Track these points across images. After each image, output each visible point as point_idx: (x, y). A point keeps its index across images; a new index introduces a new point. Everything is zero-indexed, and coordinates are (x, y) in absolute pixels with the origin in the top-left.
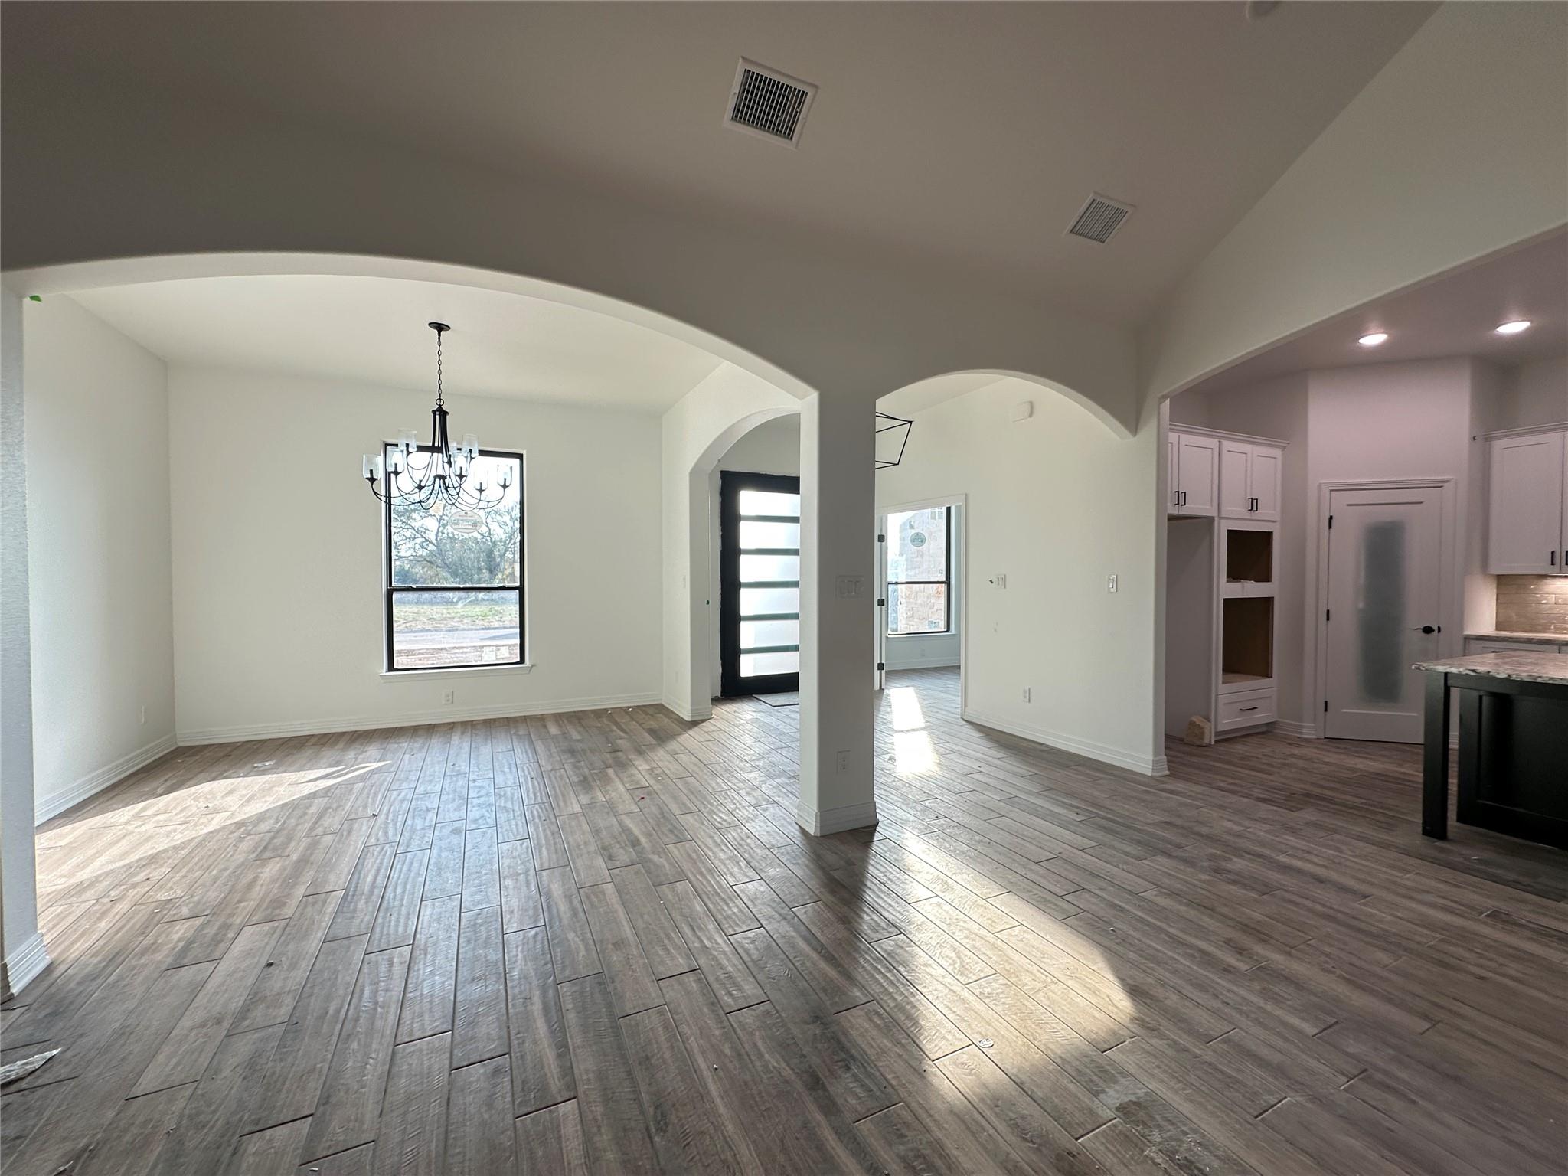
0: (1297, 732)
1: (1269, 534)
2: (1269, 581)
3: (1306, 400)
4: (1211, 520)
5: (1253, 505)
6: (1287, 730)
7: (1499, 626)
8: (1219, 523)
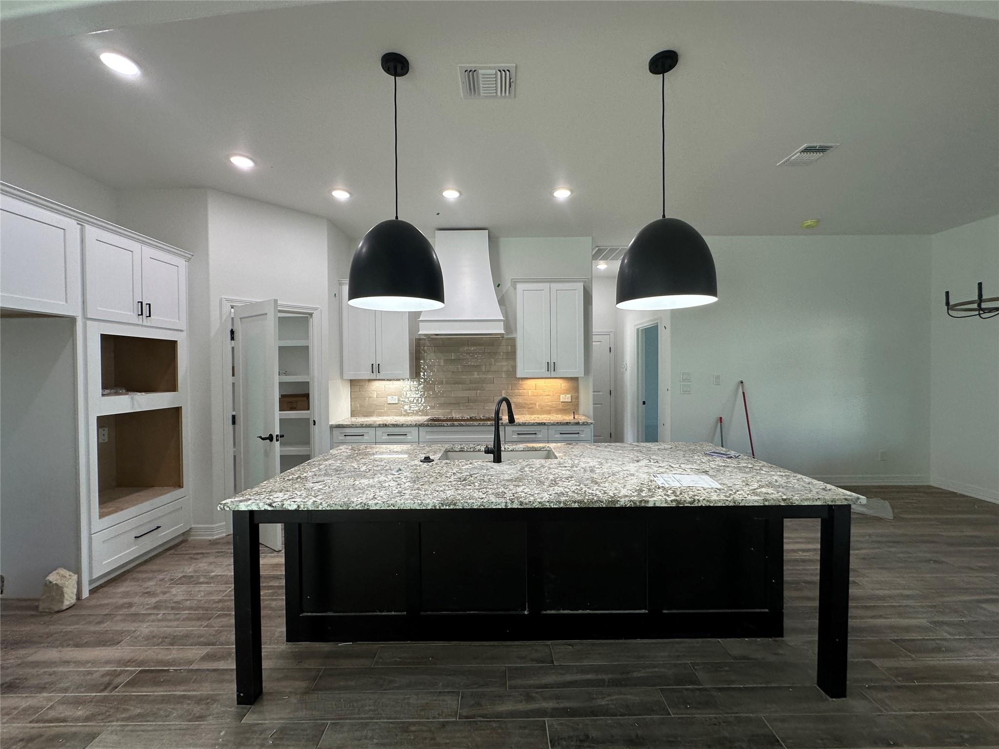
0: (209, 535)
1: (173, 344)
2: (175, 391)
3: (206, 216)
4: (72, 320)
5: (144, 310)
6: (199, 535)
7: (353, 414)
8: (85, 326)
